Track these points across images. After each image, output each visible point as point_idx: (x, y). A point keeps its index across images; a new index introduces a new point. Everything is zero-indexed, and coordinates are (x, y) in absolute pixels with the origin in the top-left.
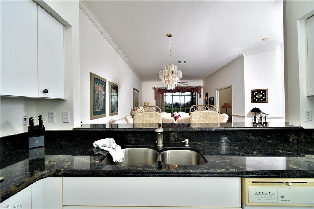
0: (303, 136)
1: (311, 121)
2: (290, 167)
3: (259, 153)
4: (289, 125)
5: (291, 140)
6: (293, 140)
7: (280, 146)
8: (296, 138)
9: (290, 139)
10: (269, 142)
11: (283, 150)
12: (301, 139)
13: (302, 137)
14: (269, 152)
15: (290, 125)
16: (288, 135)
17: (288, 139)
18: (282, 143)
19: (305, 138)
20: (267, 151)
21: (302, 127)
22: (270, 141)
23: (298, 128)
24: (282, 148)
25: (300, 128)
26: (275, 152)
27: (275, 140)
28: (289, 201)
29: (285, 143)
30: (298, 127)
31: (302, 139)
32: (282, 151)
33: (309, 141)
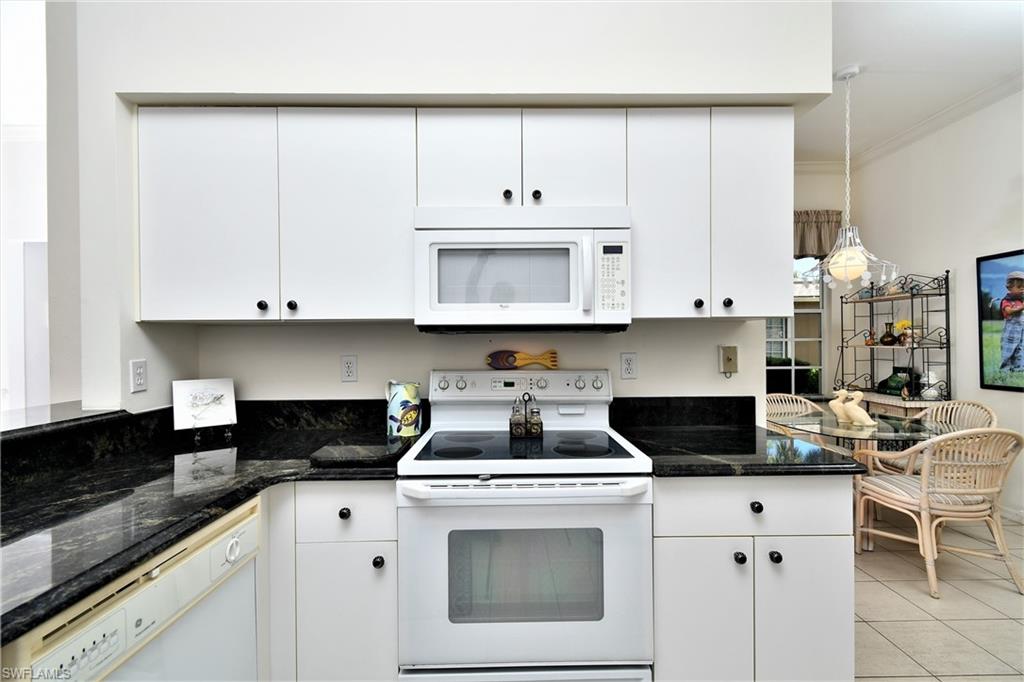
0: (129, 436)
1: (144, 391)
2: (148, 527)
3: (17, 530)
4: (85, 412)
5: (97, 454)
6: (102, 455)
7: (74, 482)
8: (111, 447)
9: (94, 454)
10: (27, 481)
11: (93, 493)
12: (123, 445)
13: (126, 439)
14: (55, 514)
15: (88, 411)
16: (89, 443)
17: (90, 452)
18: (73, 471)
19: (132, 440)
20: (40, 513)
21: (125, 411)
22: (30, 480)
23: (116, 415)
24: (86, 488)
25: (120, 414)
26: (71, 506)
27: (49, 468)
28: (153, 623)
29: (82, 471)
30: (117, 412)
31: (127, 445)
32: (93, 496)
33: (142, 445)
